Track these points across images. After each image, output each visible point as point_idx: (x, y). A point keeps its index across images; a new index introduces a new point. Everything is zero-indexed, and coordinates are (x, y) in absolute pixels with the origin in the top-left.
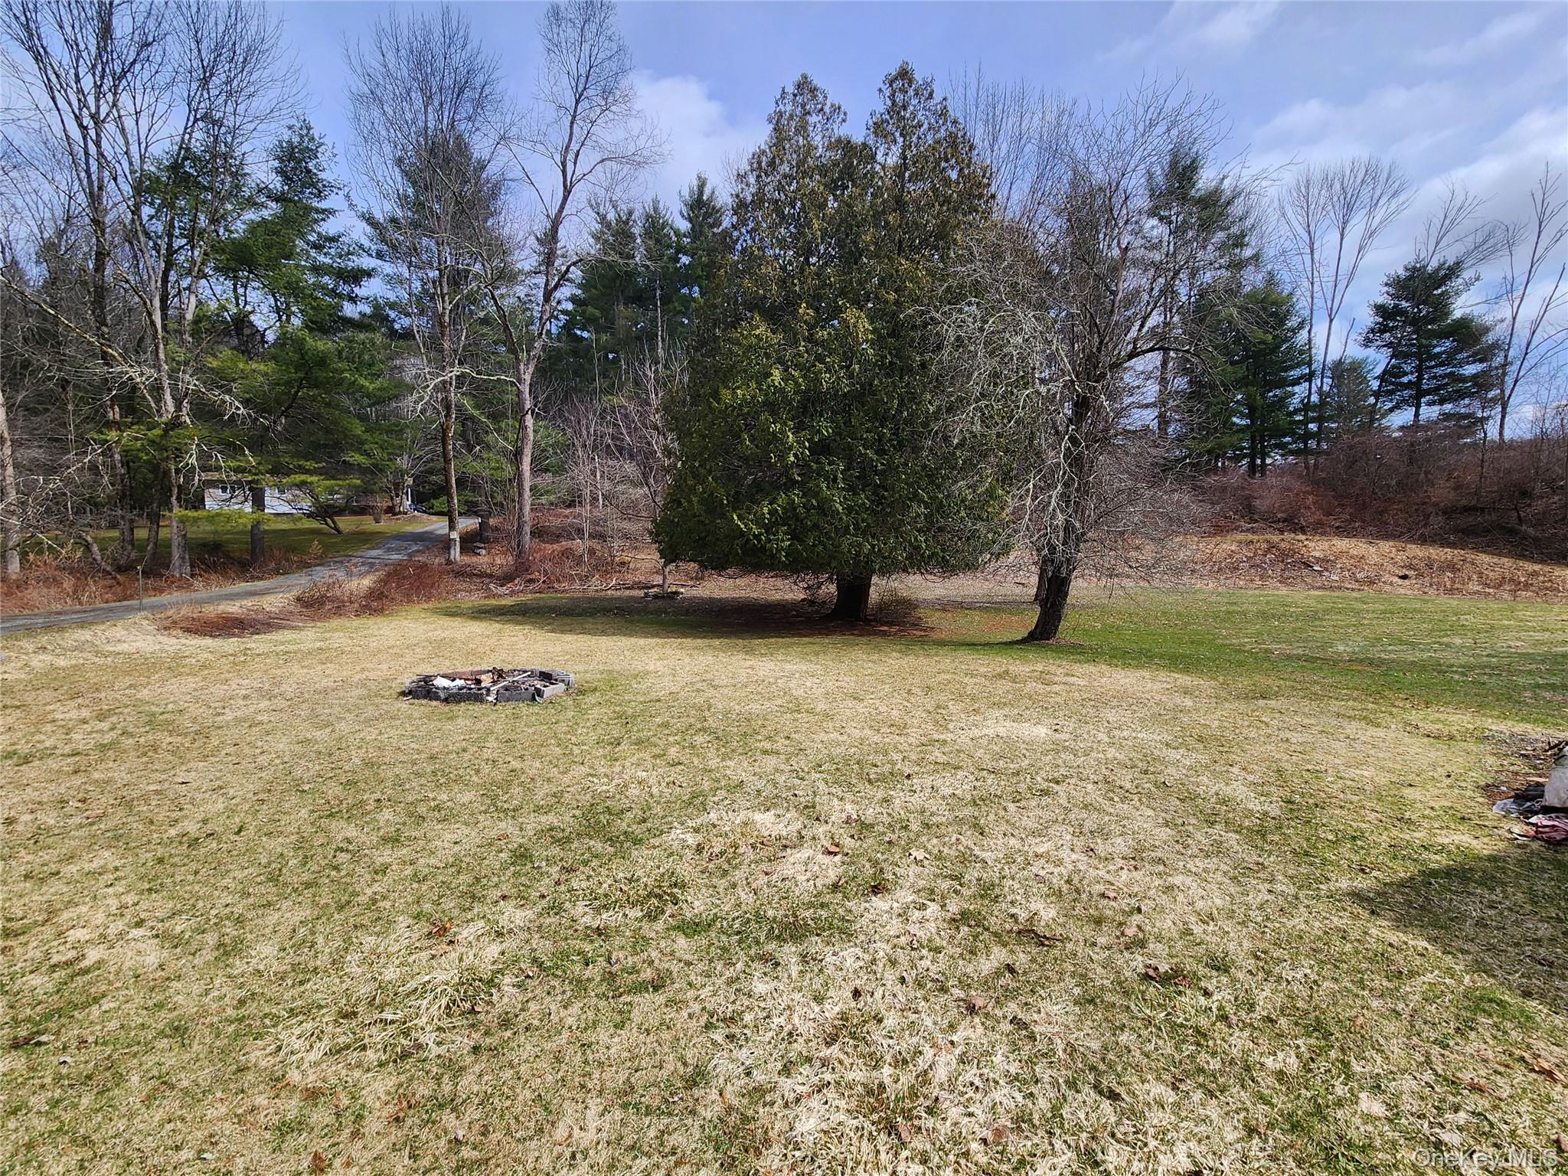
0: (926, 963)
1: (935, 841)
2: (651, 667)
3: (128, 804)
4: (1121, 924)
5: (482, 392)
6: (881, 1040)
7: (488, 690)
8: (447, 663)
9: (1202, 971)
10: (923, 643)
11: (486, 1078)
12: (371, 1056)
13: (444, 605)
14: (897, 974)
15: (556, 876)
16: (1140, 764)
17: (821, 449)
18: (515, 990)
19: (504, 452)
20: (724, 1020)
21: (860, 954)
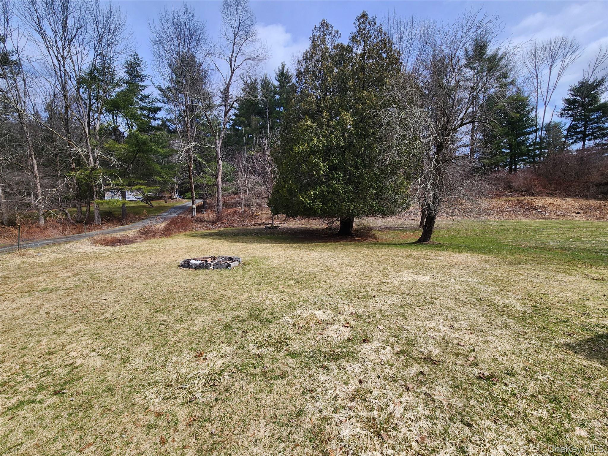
0: (388, 370)
1: (387, 322)
2: (270, 255)
3: (86, 307)
4: (467, 356)
5: (202, 152)
6: (372, 400)
7: (210, 264)
8: (194, 254)
9: (503, 375)
10: (375, 244)
11: (221, 411)
12: (178, 401)
13: (191, 233)
14: (376, 374)
15: (241, 335)
16: (469, 291)
17: (333, 168)
18: (229, 378)
19: (211, 175)
20: (309, 391)
21: (361, 366)
